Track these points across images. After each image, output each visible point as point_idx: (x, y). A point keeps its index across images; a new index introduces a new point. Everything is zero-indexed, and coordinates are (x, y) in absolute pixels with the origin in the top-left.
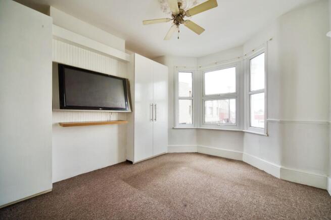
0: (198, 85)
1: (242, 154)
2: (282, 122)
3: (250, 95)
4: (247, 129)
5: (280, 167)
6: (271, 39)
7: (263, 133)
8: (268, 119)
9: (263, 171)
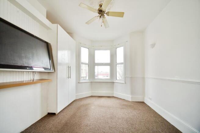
0: (92, 57)
1: (113, 93)
2: (131, 77)
3: (116, 65)
4: (115, 81)
5: (131, 96)
6: (127, 41)
7: (123, 82)
8: (126, 76)
9: (124, 100)
